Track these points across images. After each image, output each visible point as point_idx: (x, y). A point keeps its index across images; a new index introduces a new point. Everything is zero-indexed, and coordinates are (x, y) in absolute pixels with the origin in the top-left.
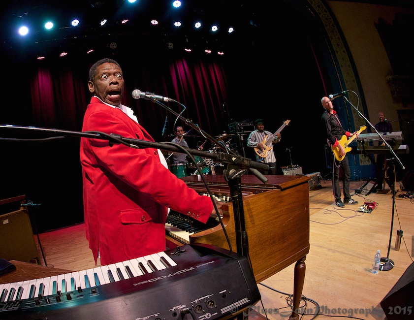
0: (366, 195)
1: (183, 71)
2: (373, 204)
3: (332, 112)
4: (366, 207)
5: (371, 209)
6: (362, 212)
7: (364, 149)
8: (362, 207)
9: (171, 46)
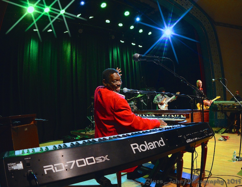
0: (222, 134)
1: (116, 54)
2: (227, 137)
3: (200, 89)
4: (223, 138)
5: (226, 139)
6: (221, 140)
7: (222, 109)
8: (221, 138)
9: (113, 37)
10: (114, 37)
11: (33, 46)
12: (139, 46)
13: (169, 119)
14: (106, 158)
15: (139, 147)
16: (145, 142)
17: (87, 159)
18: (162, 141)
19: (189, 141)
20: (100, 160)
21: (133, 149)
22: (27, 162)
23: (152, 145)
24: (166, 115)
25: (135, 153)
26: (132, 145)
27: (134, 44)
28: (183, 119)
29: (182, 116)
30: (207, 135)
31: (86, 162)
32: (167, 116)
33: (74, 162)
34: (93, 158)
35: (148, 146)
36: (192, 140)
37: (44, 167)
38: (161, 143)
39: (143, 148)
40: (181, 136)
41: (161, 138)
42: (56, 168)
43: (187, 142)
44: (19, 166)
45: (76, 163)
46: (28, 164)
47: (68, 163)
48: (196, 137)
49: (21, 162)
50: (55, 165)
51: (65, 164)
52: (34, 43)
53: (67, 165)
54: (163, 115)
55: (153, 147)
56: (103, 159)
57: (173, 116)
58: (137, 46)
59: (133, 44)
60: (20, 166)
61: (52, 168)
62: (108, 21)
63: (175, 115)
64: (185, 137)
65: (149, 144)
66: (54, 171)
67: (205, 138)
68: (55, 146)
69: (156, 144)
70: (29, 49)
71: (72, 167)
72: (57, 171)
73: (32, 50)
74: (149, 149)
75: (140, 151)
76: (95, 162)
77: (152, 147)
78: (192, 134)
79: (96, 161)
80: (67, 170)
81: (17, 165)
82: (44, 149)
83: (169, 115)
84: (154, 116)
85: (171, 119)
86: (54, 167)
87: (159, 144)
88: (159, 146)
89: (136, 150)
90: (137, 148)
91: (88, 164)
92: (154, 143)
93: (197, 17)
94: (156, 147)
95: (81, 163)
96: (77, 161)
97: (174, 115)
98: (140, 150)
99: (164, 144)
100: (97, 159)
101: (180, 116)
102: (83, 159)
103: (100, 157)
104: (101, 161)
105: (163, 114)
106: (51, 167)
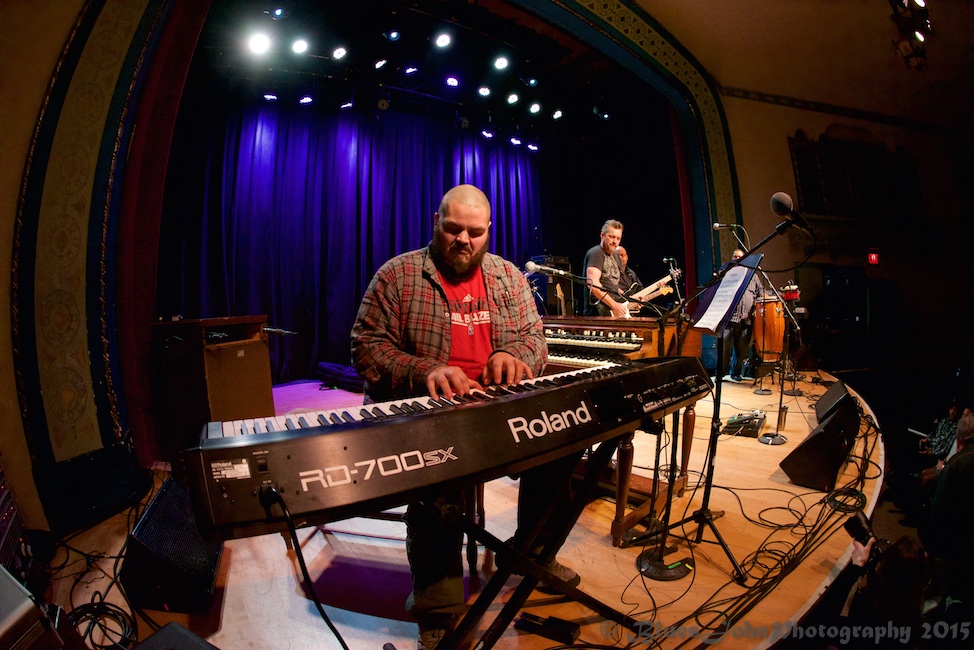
9: (465, 122)
10: (467, 122)
11: (263, 138)
12: (530, 147)
13: (601, 343)
14: (448, 454)
15: (528, 427)
16: (543, 413)
17: (403, 456)
18: (585, 409)
19: (649, 407)
20: (433, 458)
21: (514, 431)
22: (259, 461)
23: (560, 420)
24: (594, 333)
25: (517, 440)
26: (511, 422)
27: (518, 142)
28: (635, 346)
29: (634, 337)
30: (694, 390)
31: (401, 463)
32: (598, 334)
33: (372, 463)
34: (418, 453)
35: (551, 422)
36: (656, 405)
37: (302, 474)
38: (582, 414)
39: (538, 428)
40: (630, 396)
41: (582, 403)
42: (329, 477)
43: (645, 410)
44: (240, 470)
45: (377, 465)
46: (263, 467)
47: (357, 464)
48: (666, 397)
49: (244, 461)
50: (327, 470)
51: (351, 468)
52: (264, 130)
53: (356, 472)
54: (587, 333)
55: (563, 426)
56: (441, 456)
57: (611, 335)
58: (523, 146)
59: (515, 142)
60: (242, 470)
61: (320, 478)
62: (452, 82)
63: (618, 334)
64: (640, 398)
65: (552, 418)
66: (325, 485)
67: (688, 397)
68: (321, 416)
69: (569, 417)
70: (251, 146)
71: (368, 476)
72: (331, 484)
73: (260, 149)
74: (551, 431)
75: (531, 437)
76: (422, 465)
77: (558, 425)
78: (656, 389)
79: (425, 461)
80: (355, 482)
81: (236, 466)
82: (295, 420)
83: (602, 333)
84: (564, 333)
85: (605, 343)
86: (325, 474)
87: (577, 418)
88: (577, 423)
89: (522, 434)
90: (524, 428)
91: (407, 468)
92: (565, 415)
93: (677, 73)
94: (569, 426)
95: (390, 465)
96: (380, 461)
97: (614, 333)
98: (531, 433)
99: (589, 418)
100: (428, 455)
101: (629, 336)
102: (395, 457)
103: (436, 452)
104: (436, 461)
105: (587, 329)
106: (318, 475)
